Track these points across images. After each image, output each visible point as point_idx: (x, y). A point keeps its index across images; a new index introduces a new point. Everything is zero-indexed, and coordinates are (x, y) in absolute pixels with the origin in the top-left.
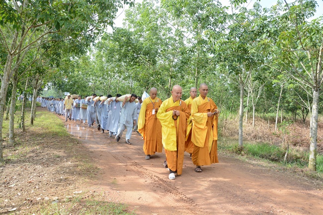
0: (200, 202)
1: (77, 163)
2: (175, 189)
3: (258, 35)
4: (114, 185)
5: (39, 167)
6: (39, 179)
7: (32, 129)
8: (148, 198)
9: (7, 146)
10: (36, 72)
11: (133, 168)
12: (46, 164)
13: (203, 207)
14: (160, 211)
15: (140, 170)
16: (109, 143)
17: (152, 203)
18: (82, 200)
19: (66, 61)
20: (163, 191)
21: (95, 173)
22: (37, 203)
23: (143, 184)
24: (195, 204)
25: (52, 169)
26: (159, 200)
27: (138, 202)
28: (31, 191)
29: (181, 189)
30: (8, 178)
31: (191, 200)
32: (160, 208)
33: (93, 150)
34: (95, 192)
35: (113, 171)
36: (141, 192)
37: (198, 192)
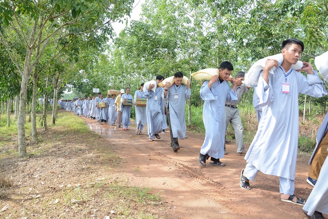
0: (228, 185)
1: (99, 154)
2: (201, 174)
3: (282, 14)
4: (137, 173)
5: (61, 160)
6: (62, 169)
7: (54, 128)
8: (173, 183)
9: (31, 144)
10: (56, 70)
11: (156, 157)
12: (68, 156)
13: (231, 189)
14: (186, 194)
15: (164, 159)
16: (132, 137)
17: (178, 187)
18: (105, 186)
19: (84, 57)
20: (189, 176)
21: (118, 162)
22: (60, 190)
23: (167, 171)
24: (223, 188)
25: (74, 160)
26: (184, 185)
27: (163, 187)
28: (53, 180)
29: (208, 174)
30: (32, 170)
31: (219, 184)
32: (186, 192)
33: (115, 143)
34: (118, 178)
35: (136, 160)
36: (166, 178)
37: (226, 176)
